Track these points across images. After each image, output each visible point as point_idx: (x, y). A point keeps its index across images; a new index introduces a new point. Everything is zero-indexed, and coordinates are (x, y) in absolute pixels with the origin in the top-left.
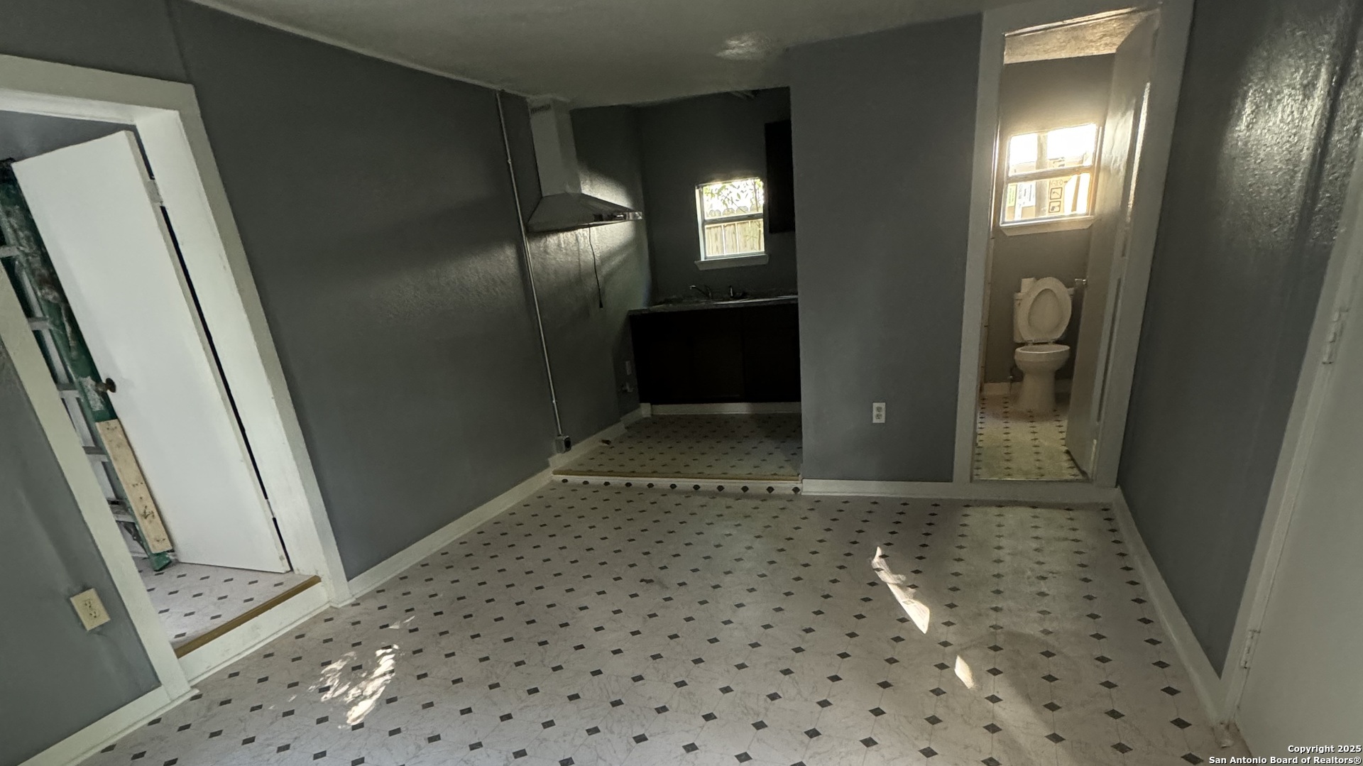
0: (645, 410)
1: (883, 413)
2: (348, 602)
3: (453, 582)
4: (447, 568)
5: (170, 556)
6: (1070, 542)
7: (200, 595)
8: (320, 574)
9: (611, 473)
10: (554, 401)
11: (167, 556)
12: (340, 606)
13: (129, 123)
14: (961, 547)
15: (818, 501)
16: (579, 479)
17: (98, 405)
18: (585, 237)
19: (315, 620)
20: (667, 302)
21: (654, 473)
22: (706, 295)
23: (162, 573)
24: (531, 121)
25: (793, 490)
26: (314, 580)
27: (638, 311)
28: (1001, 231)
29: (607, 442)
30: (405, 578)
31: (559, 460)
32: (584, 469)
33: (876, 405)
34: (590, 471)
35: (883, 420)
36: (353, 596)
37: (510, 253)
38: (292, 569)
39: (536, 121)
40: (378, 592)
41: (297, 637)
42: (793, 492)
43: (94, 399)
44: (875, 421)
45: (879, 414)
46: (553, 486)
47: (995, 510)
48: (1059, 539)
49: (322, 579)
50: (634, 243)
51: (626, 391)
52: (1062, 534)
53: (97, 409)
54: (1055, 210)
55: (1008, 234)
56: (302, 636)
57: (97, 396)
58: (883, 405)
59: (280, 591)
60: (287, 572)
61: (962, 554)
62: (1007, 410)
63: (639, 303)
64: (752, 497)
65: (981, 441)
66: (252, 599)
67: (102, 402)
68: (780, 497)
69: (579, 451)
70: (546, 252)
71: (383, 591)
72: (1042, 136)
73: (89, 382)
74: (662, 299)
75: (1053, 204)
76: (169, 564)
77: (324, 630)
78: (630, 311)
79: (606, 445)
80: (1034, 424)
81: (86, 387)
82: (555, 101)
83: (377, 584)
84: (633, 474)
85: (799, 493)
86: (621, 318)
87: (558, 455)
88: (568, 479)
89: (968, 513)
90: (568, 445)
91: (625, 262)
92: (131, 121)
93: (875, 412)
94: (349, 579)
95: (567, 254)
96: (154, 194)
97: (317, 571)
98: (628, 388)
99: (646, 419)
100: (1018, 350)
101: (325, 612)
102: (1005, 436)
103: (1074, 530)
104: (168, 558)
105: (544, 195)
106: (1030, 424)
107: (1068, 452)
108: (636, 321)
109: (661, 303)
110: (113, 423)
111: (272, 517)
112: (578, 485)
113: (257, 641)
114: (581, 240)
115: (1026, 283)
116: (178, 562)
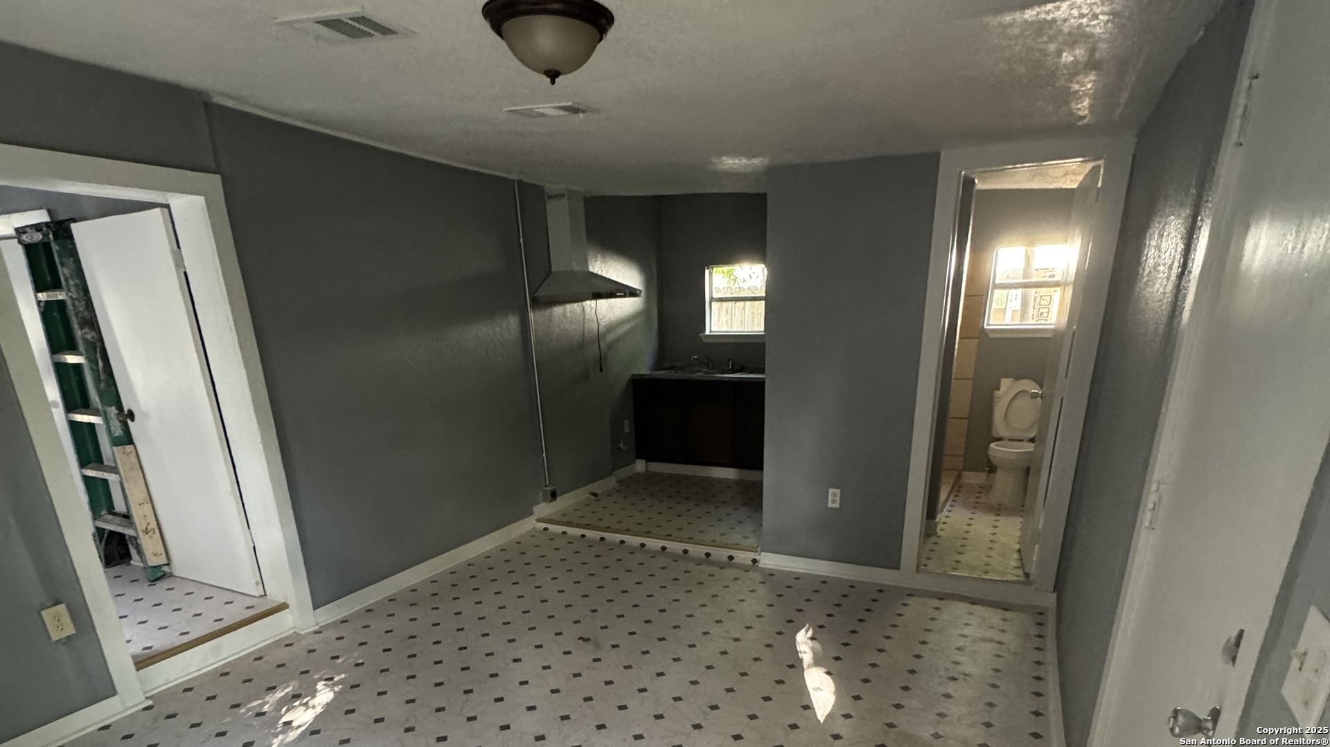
0: (640, 466)
1: (838, 498)
2: (311, 629)
3: (411, 620)
4: (412, 605)
5: (166, 569)
6: (995, 643)
7: (179, 610)
8: (288, 602)
9: (588, 526)
10: (544, 455)
11: (162, 569)
12: (303, 633)
13: (165, 203)
14: (888, 638)
15: (772, 574)
16: (558, 529)
17: (118, 432)
18: (591, 309)
19: (276, 645)
20: (671, 368)
21: (627, 531)
22: (707, 365)
23: (155, 585)
24: (547, 206)
25: (752, 561)
26: (283, 607)
27: (641, 375)
28: (985, 332)
29: (595, 495)
30: (371, 610)
31: (544, 509)
32: (565, 519)
33: (831, 491)
34: (571, 522)
35: (837, 505)
36: (317, 624)
37: (513, 321)
38: (265, 595)
39: (551, 206)
40: (343, 622)
41: (256, 659)
42: (751, 563)
43: (115, 426)
44: (830, 505)
45: (834, 498)
46: (533, 534)
47: (935, 603)
48: (983, 640)
49: (290, 607)
50: (644, 314)
51: (620, 448)
52: (989, 634)
53: (117, 435)
54: (1044, 315)
55: (992, 336)
56: (260, 658)
57: (118, 424)
58: (838, 491)
59: (250, 613)
60: (261, 596)
61: (887, 644)
62: (979, 500)
63: (644, 368)
64: (712, 564)
65: (942, 530)
66: (221, 620)
67: (122, 430)
68: (738, 566)
69: (565, 502)
70: (550, 321)
71: (347, 621)
72: (1029, 249)
73: (113, 411)
74: (667, 365)
75: (1041, 310)
76: (164, 576)
77: (282, 655)
78: (633, 375)
79: (594, 497)
80: (998, 518)
81: (110, 415)
82: (570, 191)
83: (343, 614)
84: (608, 529)
85: (757, 564)
86: (625, 380)
87: (543, 504)
88: (549, 528)
89: (907, 602)
90: (554, 495)
91: (632, 330)
92: (167, 201)
93: (830, 498)
94: (315, 609)
95: (571, 322)
96: (179, 262)
97: (286, 599)
98: (622, 445)
99: (639, 474)
100: (993, 445)
101: (287, 638)
102: (966, 528)
103: (1003, 631)
104: (163, 571)
105: (553, 270)
106: (995, 518)
107: (1019, 551)
108: (638, 383)
109: (665, 369)
110: (129, 448)
111: (253, 546)
112: (557, 535)
113: (218, 659)
114: (588, 310)
115: (1005, 383)
116: (171, 575)
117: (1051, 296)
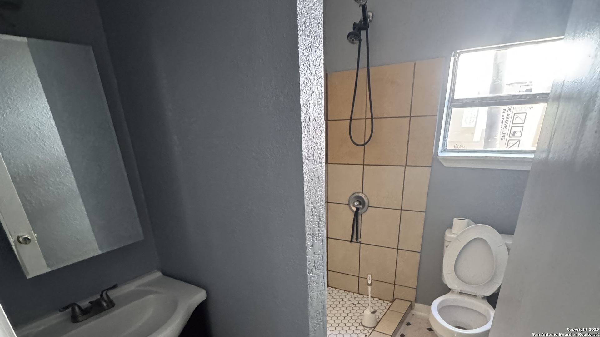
28: (438, 160)
54: (516, 135)
55: (446, 165)
75: (514, 129)
115: (459, 224)
117: (526, 113)
